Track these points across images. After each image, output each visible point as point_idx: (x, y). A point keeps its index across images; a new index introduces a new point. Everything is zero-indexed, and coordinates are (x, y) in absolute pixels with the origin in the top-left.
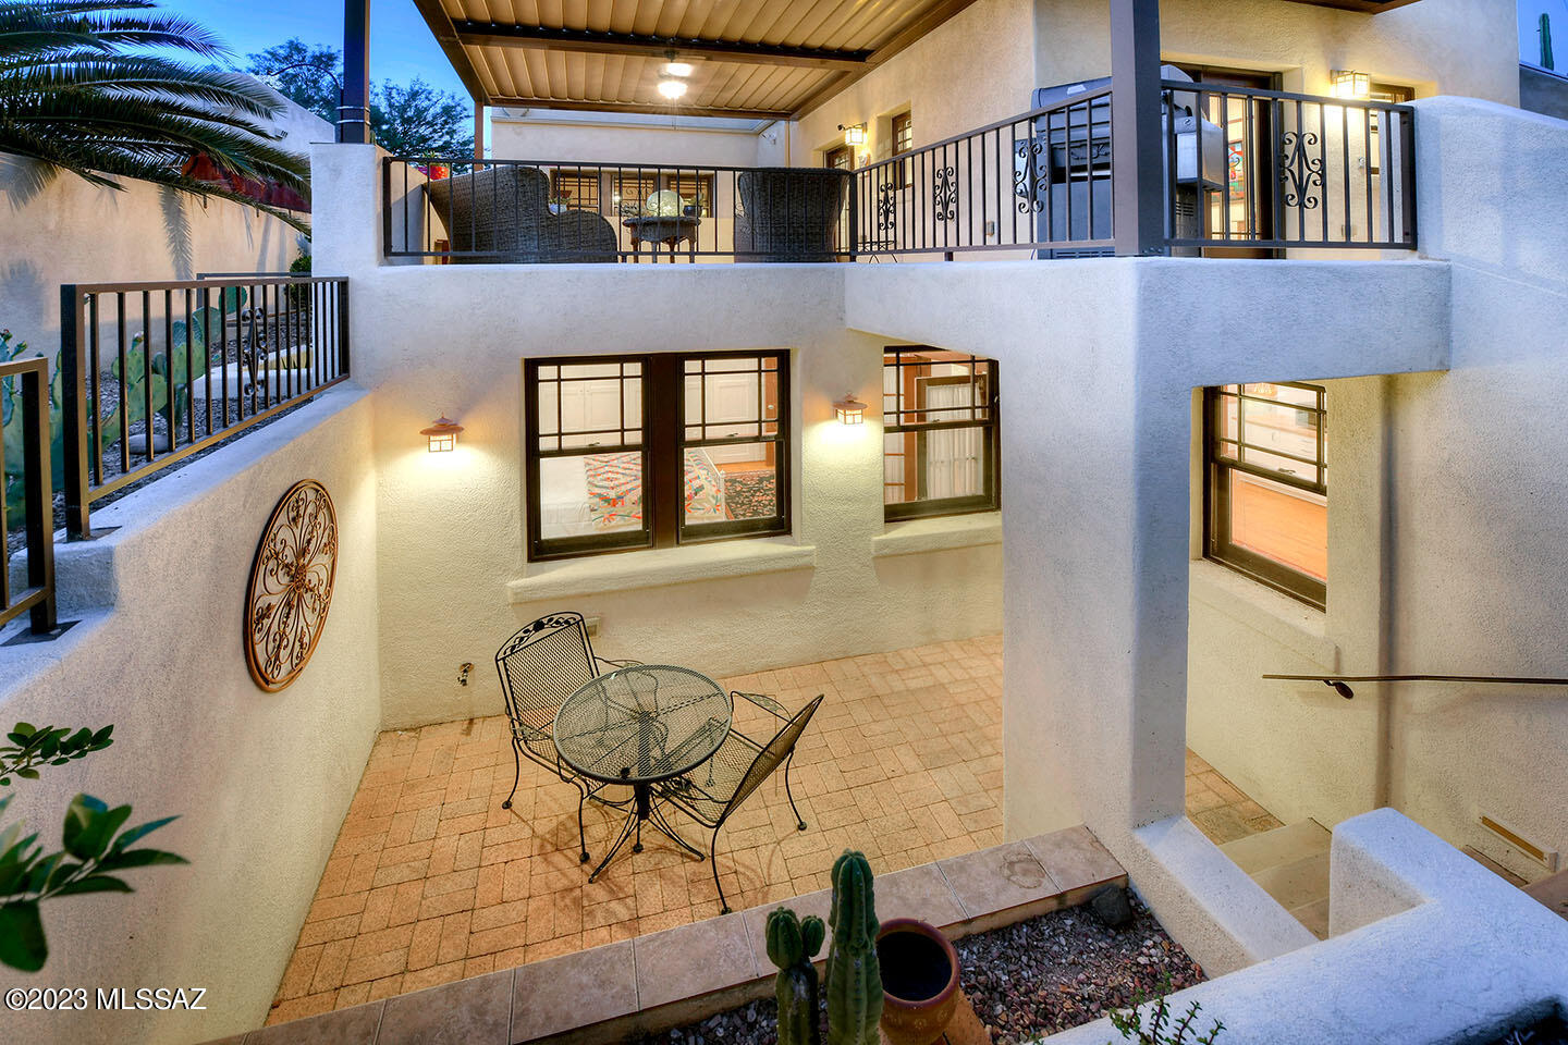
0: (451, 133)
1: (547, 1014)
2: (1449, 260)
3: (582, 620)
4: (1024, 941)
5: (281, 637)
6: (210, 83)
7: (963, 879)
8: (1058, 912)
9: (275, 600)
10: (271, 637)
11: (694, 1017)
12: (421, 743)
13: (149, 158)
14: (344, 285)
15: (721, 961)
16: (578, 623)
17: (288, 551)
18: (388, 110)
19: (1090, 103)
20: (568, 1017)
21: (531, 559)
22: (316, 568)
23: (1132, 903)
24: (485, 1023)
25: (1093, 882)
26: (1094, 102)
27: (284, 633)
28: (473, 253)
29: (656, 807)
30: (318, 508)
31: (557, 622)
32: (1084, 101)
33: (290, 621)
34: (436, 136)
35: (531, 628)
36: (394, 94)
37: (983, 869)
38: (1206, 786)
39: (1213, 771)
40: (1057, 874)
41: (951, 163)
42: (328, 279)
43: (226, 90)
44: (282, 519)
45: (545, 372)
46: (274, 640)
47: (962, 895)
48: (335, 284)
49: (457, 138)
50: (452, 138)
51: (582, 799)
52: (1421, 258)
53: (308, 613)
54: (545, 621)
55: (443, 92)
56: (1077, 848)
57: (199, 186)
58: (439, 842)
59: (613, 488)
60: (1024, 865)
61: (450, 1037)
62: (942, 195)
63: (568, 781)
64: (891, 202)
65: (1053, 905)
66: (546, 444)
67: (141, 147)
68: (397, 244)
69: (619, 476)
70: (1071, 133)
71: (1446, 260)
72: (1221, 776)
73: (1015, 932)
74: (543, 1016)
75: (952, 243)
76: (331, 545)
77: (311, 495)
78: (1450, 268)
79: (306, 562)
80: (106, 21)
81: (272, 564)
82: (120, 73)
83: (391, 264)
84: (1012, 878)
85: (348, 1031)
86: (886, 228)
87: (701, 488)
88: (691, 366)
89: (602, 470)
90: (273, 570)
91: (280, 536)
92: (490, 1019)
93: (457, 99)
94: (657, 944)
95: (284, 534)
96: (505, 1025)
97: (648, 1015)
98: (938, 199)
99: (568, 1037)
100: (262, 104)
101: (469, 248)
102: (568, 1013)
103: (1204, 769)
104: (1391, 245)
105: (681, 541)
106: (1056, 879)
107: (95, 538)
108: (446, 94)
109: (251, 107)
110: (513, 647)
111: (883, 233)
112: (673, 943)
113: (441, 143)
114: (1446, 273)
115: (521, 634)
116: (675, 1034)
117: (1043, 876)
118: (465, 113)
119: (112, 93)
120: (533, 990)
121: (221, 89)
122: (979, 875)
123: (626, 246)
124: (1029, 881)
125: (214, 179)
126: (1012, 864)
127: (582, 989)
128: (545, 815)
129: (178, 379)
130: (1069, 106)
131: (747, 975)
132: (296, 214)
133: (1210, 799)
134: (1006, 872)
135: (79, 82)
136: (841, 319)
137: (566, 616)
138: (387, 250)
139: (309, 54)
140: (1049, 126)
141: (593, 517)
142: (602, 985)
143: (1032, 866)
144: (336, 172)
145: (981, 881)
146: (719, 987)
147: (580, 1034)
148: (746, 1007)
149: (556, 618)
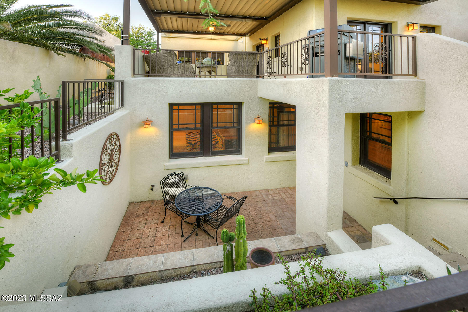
0: (150, 39)
1: (171, 264)
2: (425, 79)
3: (183, 174)
4: (295, 258)
5: (107, 171)
6: (86, 27)
7: (280, 242)
8: (305, 252)
9: (106, 162)
10: (105, 171)
11: (207, 268)
12: (141, 206)
13: (70, 48)
14: (123, 82)
15: (215, 256)
16: (182, 175)
17: (109, 150)
18: (132, 33)
19: (320, 36)
20: (176, 265)
21: (170, 158)
22: (116, 155)
23: (326, 251)
24: (156, 265)
25: (315, 245)
26: (321, 35)
27: (108, 170)
28: (156, 75)
29: (202, 225)
30: (116, 140)
31: (177, 174)
32: (319, 35)
33: (110, 168)
34: (146, 40)
35: (170, 175)
36: (134, 28)
37: (286, 240)
38: (358, 229)
39: (360, 225)
40: (306, 243)
41: (286, 51)
42: (119, 81)
43: (90, 29)
44: (108, 142)
45: (175, 107)
46: (106, 172)
47: (279, 246)
48: (121, 82)
49: (152, 41)
50: (150, 41)
51: (182, 220)
52: (417, 79)
53: (113, 166)
54: (173, 174)
55: (148, 28)
56: (313, 237)
57: (84, 55)
58: (145, 230)
59: (193, 141)
60: (297, 240)
61: (148, 267)
62: (283, 60)
63: (179, 215)
64: (270, 61)
65: (304, 250)
66: (174, 127)
67: (68, 45)
68: (136, 72)
69: (195, 138)
70: (321, 43)
71: (424, 80)
72: (362, 227)
73: (293, 256)
74: (170, 264)
75: (286, 73)
76: (119, 150)
77: (115, 136)
78: (425, 82)
79: (113, 153)
80: (61, 11)
81: (106, 153)
82: (63, 25)
83: (135, 77)
84: (293, 243)
85: (124, 264)
86: (269, 69)
87: (218, 142)
88: (215, 107)
89: (190, 136)
90: (106, 154)
91: (107, 146)
92: (157, 264)
93: (151, 30)
94: (199, 251)
95: (108, 145)
96: (161, 266)
97: (196, 267)
98: (282, 61)
99: (176, 269)
100: (100, 33)
101: (155, 73)
102: (176, 264)
103: (358, 225)
104: (408, 75)
105: (211, 155)
106: (305, 244)
107: (69, 141)
108: (149, 28)
109: (96, 33)
110: (165, 180)
111: (268, 70)
112: (203, 251)
113: (147, 42)
114: (424, 83)
115: (167, 177)
116: (203, 272)
117: (302, 243)
118: (154, 34)
119: (61, 30)
120: (168, 259)
121: (89, 29)
122: (285, 241)
123: (197, 73)
124: (298, 244)
125: (87, 53)
126: (294, 240)
127: (180, 259)
128: (173, 225)
129: (81, 107)
130: (315, 36)
131: (221, 259)
132: (108, 63)
133: (359, 233)
134: (292, 241)
135: (53, 27)
136: (257, 94)
137: (179, 173)
138: (134, 73)
139: (111, 17)
140: (315, 41)
141: (188, 149)
142: (185, 259)
143: (299, 241)
144: (121, 53)
145: (285, 243)
146: (214, 262)
147: (179, 269)
148: (221, 267)
149: (176, 173)
